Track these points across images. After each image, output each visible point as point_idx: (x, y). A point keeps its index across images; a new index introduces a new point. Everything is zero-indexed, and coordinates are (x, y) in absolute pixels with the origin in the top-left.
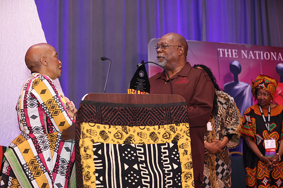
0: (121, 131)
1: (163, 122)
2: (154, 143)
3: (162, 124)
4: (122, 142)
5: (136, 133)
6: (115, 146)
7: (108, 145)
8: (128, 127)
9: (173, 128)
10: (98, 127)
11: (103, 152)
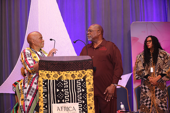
0: (57, 74)
1: (79, 69)
2: (73, 79)
3: (78, 70)
4: (57, 79)
5: (64, 75)
6: (53, 81)
7: (50, 80)
8: (60, 72)
9: (84, 72)
10: (46, 72)
11: (47, 84)
